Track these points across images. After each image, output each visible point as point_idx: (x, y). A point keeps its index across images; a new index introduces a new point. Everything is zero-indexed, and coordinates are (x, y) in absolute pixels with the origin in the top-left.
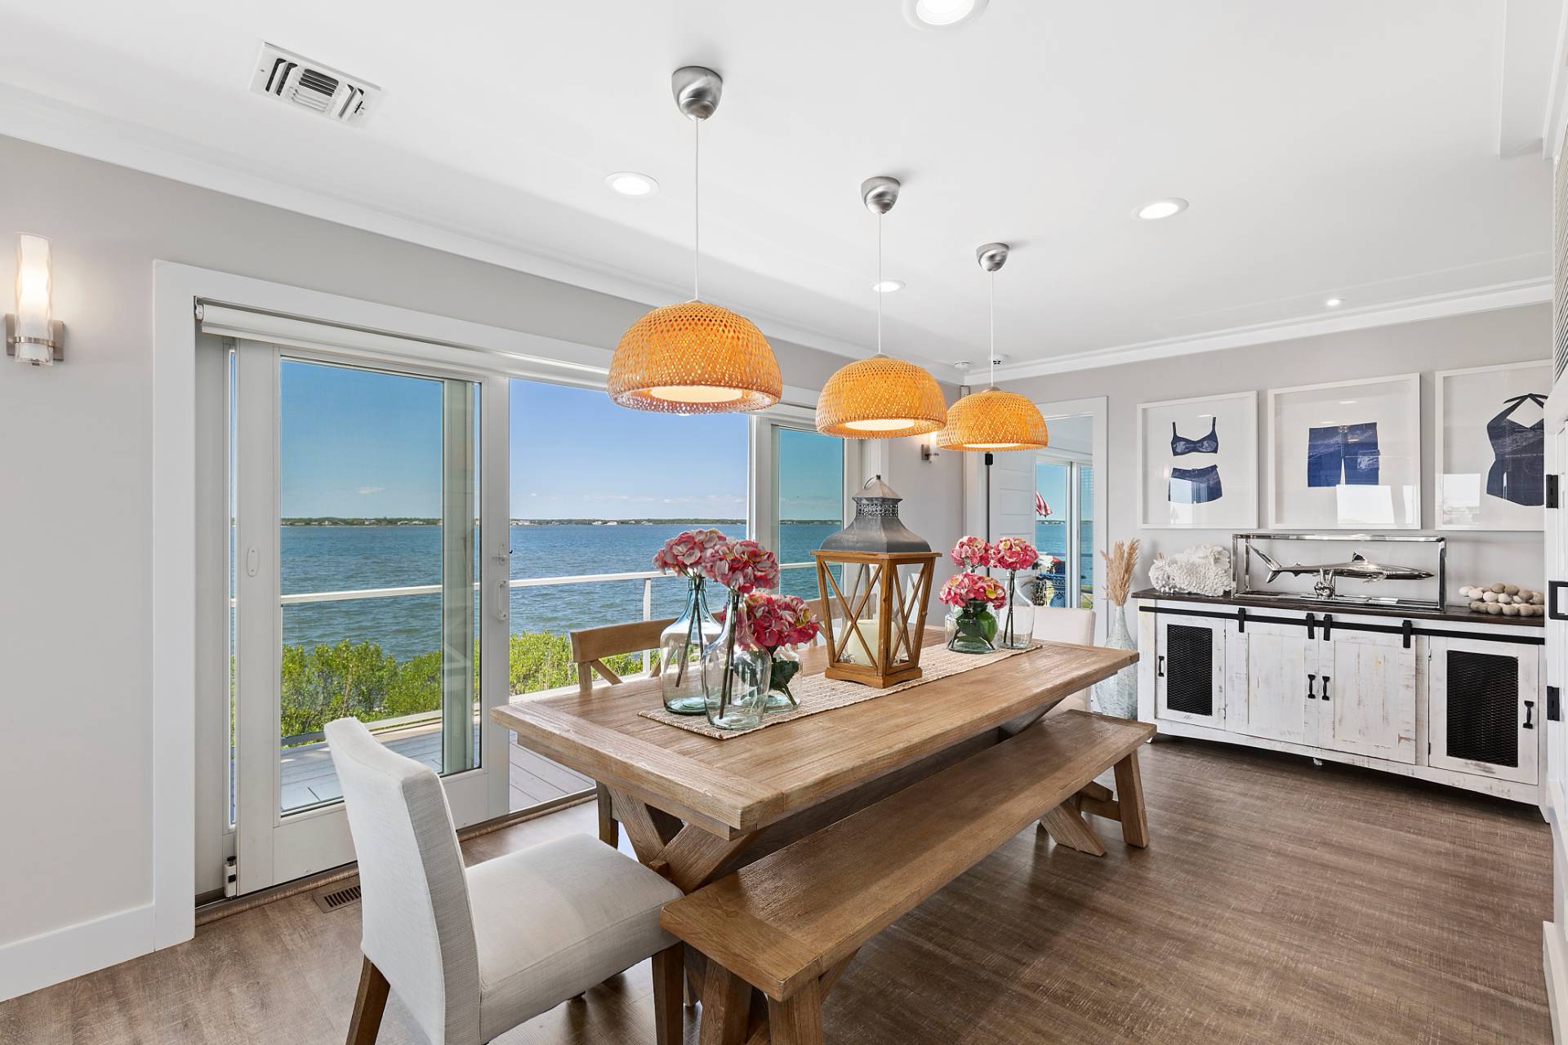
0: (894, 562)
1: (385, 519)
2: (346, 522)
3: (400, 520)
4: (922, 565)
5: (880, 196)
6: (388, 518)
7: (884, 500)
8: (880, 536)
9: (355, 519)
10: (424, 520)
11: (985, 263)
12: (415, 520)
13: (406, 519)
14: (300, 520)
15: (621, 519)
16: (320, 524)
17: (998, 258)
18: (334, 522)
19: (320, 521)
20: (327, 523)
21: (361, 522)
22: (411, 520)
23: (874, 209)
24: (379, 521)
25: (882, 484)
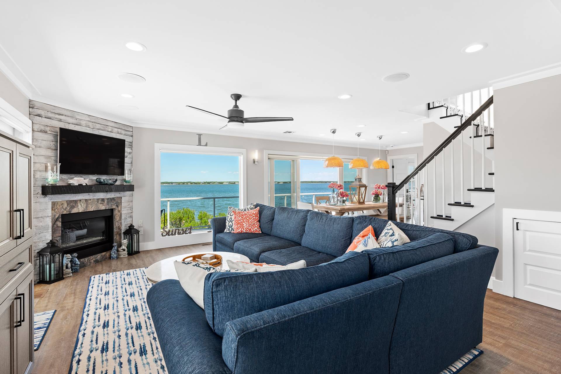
0: (360, 187)
1: (207, 182)
2: (195, 183)
3: (211, 182)
4: (365, 188)
5: (358, 135)
6: (208, 181)
7: (359, 179)
8: (358, 183)
9: (197, 182)
10: (219, 182)
11: (378, 138)
12: (216, 182)
13: (213, 182)
14: (181, 183)
15: (284, 181)
16: (187, 184)
17: (380, 138)
18: (191, 183)
19: (187, 183)
20: (189, 183)
21: (199, 183)
22: (215, 182)
23: (357, 136)
24: (205, 183)
25: (359, 176)
